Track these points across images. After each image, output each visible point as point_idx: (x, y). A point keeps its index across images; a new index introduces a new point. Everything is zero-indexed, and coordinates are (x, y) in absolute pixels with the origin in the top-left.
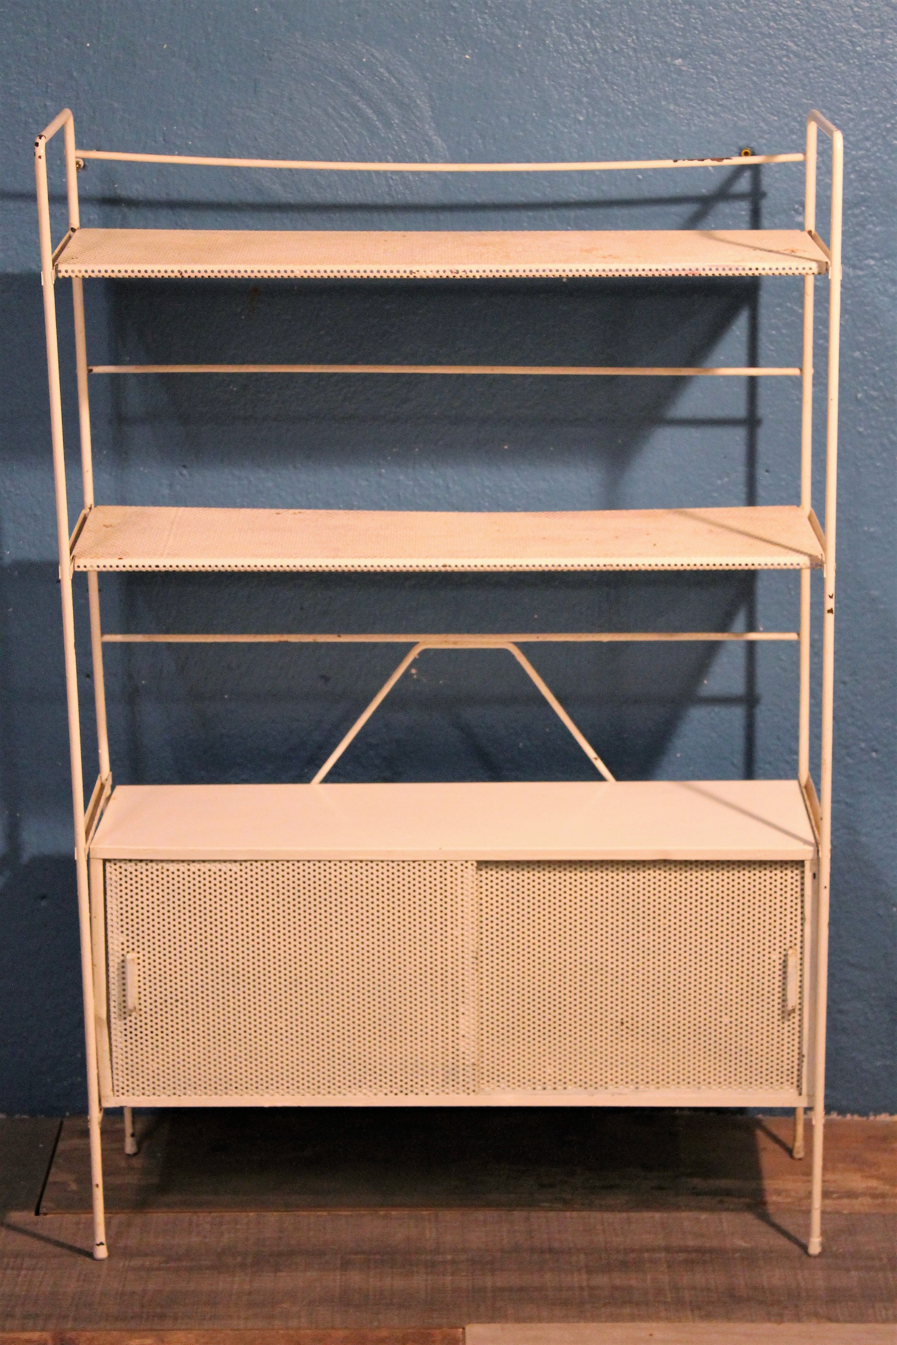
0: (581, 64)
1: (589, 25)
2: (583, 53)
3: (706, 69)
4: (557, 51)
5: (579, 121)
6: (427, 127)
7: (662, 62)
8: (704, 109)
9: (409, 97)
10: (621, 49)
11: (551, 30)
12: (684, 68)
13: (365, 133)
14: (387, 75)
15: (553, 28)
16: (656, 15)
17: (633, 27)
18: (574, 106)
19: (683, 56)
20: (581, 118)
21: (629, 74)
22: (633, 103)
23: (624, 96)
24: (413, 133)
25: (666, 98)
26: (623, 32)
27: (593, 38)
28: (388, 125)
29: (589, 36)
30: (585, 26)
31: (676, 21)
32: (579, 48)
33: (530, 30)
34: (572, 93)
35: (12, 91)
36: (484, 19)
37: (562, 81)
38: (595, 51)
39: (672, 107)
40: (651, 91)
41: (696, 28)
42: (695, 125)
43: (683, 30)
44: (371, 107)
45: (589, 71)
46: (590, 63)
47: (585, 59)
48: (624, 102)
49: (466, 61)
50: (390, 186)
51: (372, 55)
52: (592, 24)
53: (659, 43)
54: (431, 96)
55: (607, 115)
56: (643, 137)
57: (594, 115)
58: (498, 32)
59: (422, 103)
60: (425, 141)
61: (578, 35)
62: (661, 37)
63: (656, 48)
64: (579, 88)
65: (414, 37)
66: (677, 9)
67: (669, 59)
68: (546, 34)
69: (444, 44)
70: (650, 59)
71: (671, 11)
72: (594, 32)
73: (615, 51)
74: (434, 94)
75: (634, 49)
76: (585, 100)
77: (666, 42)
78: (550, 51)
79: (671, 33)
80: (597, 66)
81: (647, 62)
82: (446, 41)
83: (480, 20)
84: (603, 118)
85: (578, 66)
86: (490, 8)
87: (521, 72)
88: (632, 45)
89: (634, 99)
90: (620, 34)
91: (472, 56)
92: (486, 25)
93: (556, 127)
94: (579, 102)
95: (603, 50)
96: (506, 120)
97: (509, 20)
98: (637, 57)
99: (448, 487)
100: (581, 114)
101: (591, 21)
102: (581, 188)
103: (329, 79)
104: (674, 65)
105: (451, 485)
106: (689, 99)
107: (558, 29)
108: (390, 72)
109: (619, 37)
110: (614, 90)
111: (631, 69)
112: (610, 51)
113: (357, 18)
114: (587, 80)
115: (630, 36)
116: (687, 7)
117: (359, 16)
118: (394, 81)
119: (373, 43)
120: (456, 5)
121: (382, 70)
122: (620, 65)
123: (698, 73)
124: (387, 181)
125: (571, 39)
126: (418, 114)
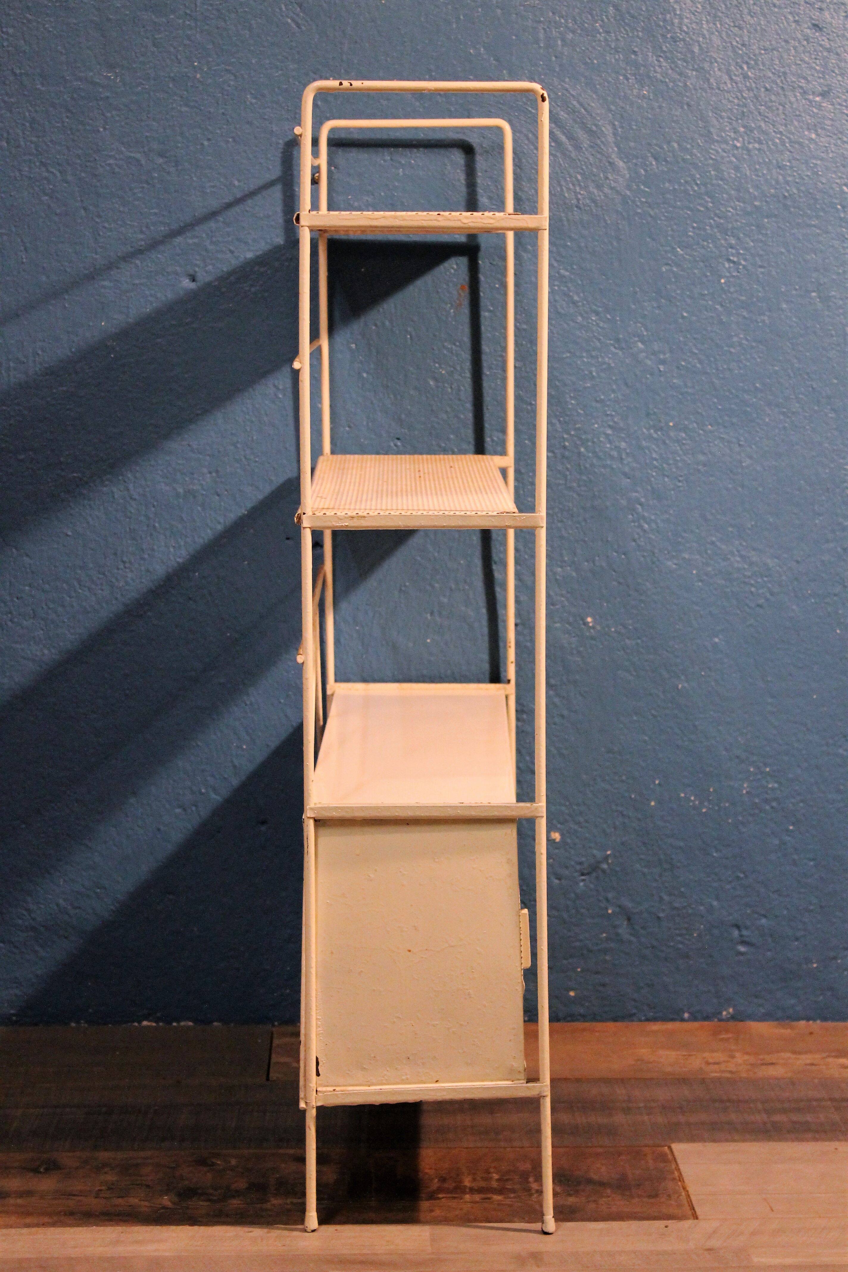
0: (738, 99)
1: (745, 67)
2: (740, 91)
3: (842, 105)
4: (719, 89)
5: (737, 148)
6: (610, 150)
7: (806, 99)
8: (840, 139)
9: (596, 125)
10: (772, 87)
11: (714, 72)
12: (824, 105)
13: (558, 154)
14: (578, 106)
15: (716, 69)
16: (801, 60)
17: (782, 70)
18: (732, 135)
19: (823, 95)
20: (738, 145)
21: (778, 109)
22: (781, 133)
23: (774, 126)
24: (599, 156)
25: (809, 129)
26: (773, 73)
27: (749, 78)
28: (578, 148)
29: (746, 77)
30: (742, 68)
31: (817, 65)
32: (738, 87)
33: (696, 70)
34: (731, 124)
35: (266, 117)
36: (659, 61)
37: (724, 114)
38: (750, 89)
39: (813, 136)
40: (796, 123)
41: (833, 72)
42: (832, 152)
43: (823, 73)
44: (564, 134)
45: (745, 105)
46: (745, 98)
47: (742, 96)
48: (774, 131)
49: (644, 96)
50: (578, 200)
51: (567, 90)
52: (748, 68)
53: (803, 83)
54: (614, 125)
55: (760, 142)
56: (789, 161)
57: (749, 143)
58: (670, 71)
59: (607, 130)
60: (609, 162)
61: (735, 75)
62: (805, 78)
63: (801, 87)
64: (737, 120)
65: (601, 76)
66: (818, 55)
67: (811, 97)
68: (710, 74)
69: (626, 82)
70: (795, 96)
71: (813, 57)
72: (750, 74)
73: (767, 90)
74: (616, 123)
75: (782, 88)
76: (742, 129)
77: (808, 82)
78: (713, 89)
79: (813, 75)
80: (752, 101)
81: (793, 99)
82: (627, 79)
83: (656, 62)
84: (757, 146)
85: (736, 101)
86: (665, 52)
87: (689, 105)
88: (781, 85)
89: (782, 129)
90: (771, 75)
91: (649, 92)
92: (660, 66)
93: (717, 152)
94: (736, 131)
95: (757, 88)
96: (676, 145)
97: (679, 62)
98: (785, 95)
99: (622, 459)
100: (738, 141)
101: (747, 63)
102: (737, 203)
103: (530, 109)
104: (815, 102)
105: (624, 456)
106: (828, 130)
107: (719, 70)
108: (581, 105)
109: (770, 78)
110: (765, 122)
111: (780, 104)
112: (763, 90)
113: (554, 58)
114: (743, 112)
115: (779, 77)
116: (825, 54)
117: (556, 57)
118: (583, 110)
119: (567, 80)
120: (636, 49)
121: (575, 103)
122: (771, 101)
123: (835, 109)
124: (576, 195)
125: (731, 79)
126: (603, 139)
